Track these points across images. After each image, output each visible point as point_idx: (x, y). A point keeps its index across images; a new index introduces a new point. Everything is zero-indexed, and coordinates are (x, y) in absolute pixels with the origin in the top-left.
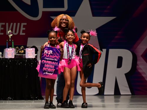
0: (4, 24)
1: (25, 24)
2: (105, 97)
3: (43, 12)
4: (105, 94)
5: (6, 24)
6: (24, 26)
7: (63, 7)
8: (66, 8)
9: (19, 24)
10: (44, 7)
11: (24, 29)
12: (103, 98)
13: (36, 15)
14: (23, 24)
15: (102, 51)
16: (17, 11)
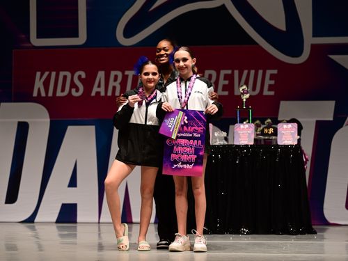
0: (229, 72)
1: (275, 72)
3: (314, 47)
5: (233, 73)
6: (272, 77)
9: (260, 72)
10: (315, 34)
11: (272, 82)
13: (298, 53)
14: (269, 72)
16: (258, 44)
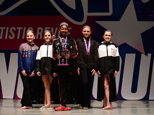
1: (70, 28)
2: (150, 102)
3: (88, 17)
4: (149, 99)
7: (108, 11)
8: (110, 13)
10: (89, 12)
11: (69, 33)
12: (148, 103)
15: (147, 56)
16: (63, 16)
